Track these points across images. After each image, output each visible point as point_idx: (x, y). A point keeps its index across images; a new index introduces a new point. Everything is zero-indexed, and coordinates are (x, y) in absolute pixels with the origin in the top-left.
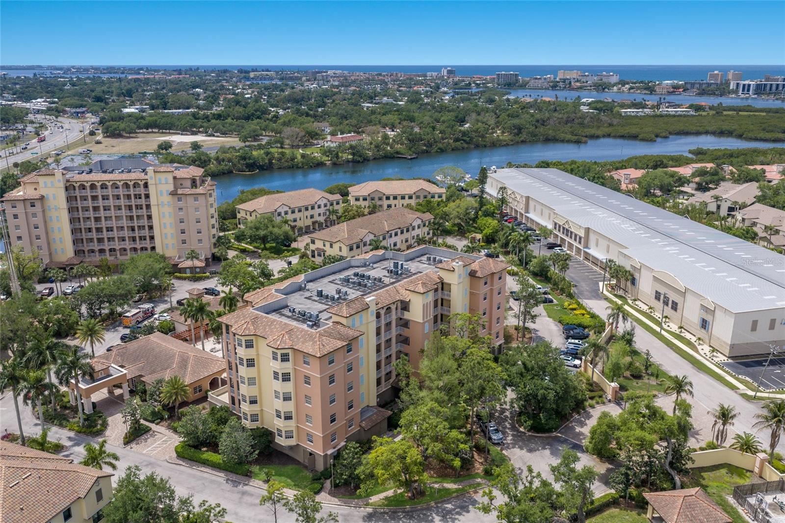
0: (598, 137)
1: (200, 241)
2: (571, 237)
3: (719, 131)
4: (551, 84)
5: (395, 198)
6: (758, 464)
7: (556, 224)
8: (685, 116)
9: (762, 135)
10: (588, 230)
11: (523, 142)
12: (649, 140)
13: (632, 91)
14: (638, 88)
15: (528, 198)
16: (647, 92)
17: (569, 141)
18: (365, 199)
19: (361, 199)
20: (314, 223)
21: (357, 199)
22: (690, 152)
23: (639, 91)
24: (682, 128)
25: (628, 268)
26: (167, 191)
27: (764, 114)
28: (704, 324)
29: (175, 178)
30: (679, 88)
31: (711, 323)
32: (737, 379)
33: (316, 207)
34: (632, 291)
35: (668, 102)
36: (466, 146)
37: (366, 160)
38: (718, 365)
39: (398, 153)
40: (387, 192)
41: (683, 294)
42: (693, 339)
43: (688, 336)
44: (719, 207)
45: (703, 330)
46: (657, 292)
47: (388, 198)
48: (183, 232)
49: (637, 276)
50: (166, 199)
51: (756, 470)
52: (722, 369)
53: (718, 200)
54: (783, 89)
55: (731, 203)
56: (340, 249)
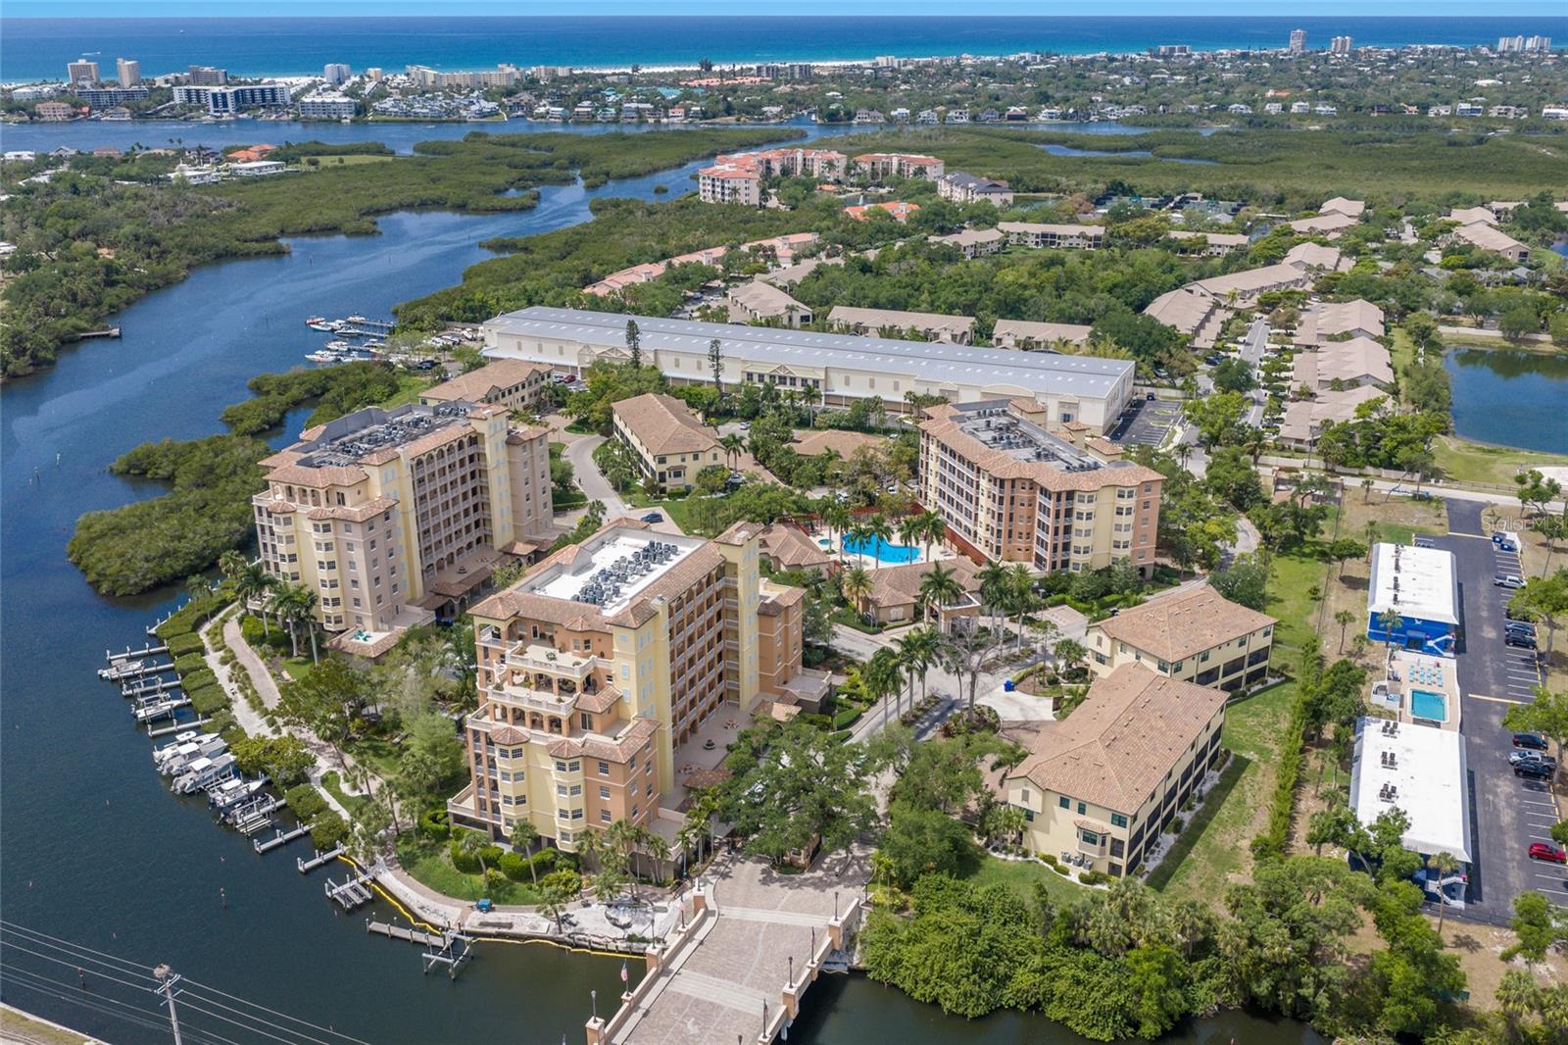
1: (545, 505)
2: (793, 384)
10: (830, 369)
15: (656, 351)
16: (17, 117)
25: (936, 393)
26: (502, 441)
30: (81, 106)
31: (1076, 414)
39: (77, 329)
41: (1032, 399)
48: (528, 498)
50: (502, 454)
53: (791, 308)
54: (274, 100)
55: (806, 310)
56: (715, 457)
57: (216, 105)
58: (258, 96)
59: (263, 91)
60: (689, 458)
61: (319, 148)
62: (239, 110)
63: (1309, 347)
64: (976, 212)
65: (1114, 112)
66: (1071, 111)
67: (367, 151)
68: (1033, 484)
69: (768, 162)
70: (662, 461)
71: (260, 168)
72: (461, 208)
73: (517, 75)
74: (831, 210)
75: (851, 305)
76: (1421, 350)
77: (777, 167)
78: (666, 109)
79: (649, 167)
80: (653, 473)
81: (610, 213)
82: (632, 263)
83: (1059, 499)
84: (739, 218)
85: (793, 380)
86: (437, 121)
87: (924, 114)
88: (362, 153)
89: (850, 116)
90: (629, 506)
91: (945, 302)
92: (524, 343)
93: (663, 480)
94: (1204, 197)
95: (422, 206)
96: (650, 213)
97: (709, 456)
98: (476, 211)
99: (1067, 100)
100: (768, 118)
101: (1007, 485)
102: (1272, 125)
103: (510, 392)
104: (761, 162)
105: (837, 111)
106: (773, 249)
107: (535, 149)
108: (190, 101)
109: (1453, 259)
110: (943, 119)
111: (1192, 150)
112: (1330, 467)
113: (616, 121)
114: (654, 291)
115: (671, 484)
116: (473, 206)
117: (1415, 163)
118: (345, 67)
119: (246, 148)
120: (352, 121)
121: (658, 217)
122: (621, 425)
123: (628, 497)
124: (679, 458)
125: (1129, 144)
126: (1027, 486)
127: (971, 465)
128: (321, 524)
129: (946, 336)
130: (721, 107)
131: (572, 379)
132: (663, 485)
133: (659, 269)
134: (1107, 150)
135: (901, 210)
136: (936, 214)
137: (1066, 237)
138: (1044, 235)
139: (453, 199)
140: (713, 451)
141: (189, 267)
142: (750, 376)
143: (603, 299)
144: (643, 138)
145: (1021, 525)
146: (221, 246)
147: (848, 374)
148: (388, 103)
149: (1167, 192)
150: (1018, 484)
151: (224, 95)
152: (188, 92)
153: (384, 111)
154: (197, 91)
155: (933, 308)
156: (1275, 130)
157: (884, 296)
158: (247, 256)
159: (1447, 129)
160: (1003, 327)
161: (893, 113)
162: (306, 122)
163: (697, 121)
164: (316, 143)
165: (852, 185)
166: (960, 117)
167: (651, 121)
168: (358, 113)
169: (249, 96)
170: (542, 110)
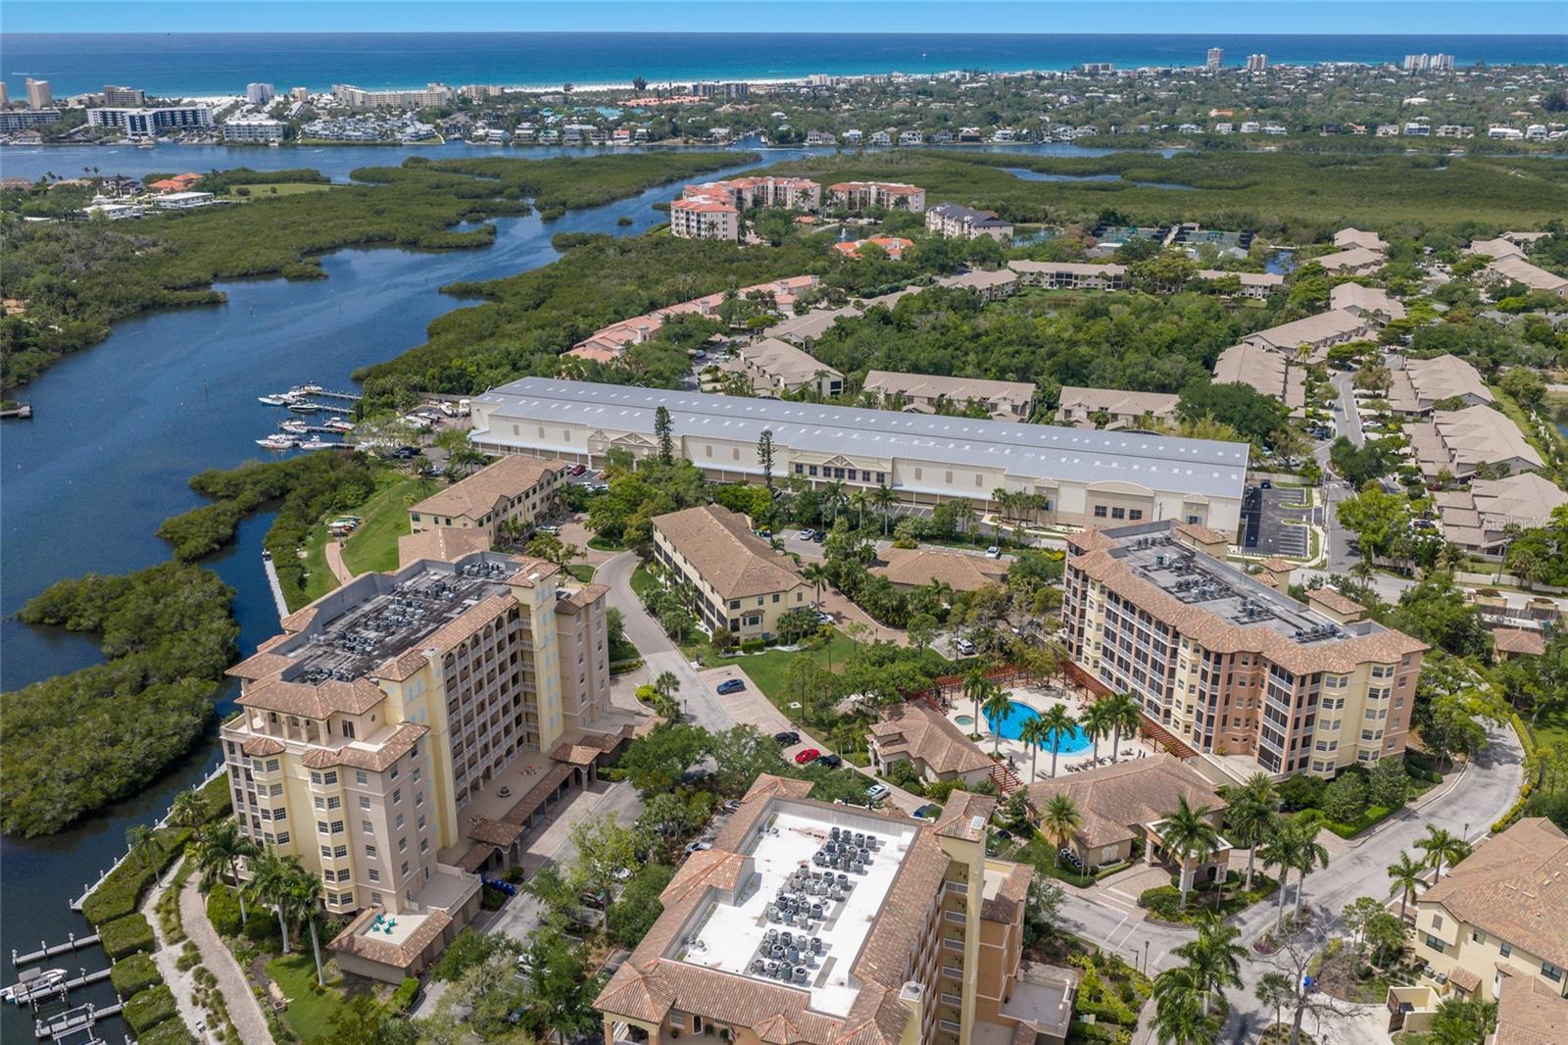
1: (602, 683)
2: (852, 478)
10: (898, 461)
15: (683, 437)
25: (1031, 492)
26: (550, 611)
31: (1203, 517)
35: (121, 178)
41: (1149, 499)
44: (820, 385)
46: (1097, 507)
48: (582, 679)
49: (1050, 497)
50: (550, 628)
53: (821, 374)
54: (196, 122)
55: (836, 375)
56: (800, 597)
57: (134, 127)
58: (178, 118)
59: (183, 113)
60: (768, 600)
61: (249, 176)
62: (159, 133)
63: (1410, 413)
64: (978, 248)
65: (1067, 133)
66: (1025, 131)
67: (300, 178)
68: (1258, 659)
69: (740, 191)
70: (735, 605)
71: (186, 200)
72: (412, 244)
74: (819, 247)
75: (886, 369)
76: (1533, 416)
77: (748, 196)
78: (611, 131)
79: (607, 197)
80: (721, 618)
81: (579, 252)
82: (620, 316)
83: (1302, 684)
84: (723, 257)
85: (852, 474)
86: (369, 145)
87: (876, 136)
88: (295, 181)
89: (801, 137)
90: (695, 664)
91: (995, 365)
92: (522, 426)
93: (735, 628)
94: (1202, 227)
95: (368, 242)
96: (624, 251)
97: (793, 595)
98: (429, 248)
99: (1017, 120)
100: (717, 140)
101: (1225, 661)
102: (1229, 146)
103: (520, 501)
104: (732, 192)
105: (788, 132)
106: (772, 295)
107: (480, 175)
108: (106, 123)
109: (1511, 301)
110: (896, 141)
111: (1163, 173)
112: (1525, 583)
113: (559, 143)
114: (659, 354)
115: (745, 633)
116: (425, 243)
117: (1396, 188)
118: (268, 87)
119: (169, 177)
120: (281, 145)
121: (633, 254)
122: (667, 547)
123: (691, 650)
124: (756, 600)
125: (1096, 168)
126: (1251, 661)
127: (1162, 626)
128: (322, 773)
130: (667, 128)
131: (582, 470)
132: (735, 634)
133: (654, 321)
134: (1075, 174)
135: (896, 246)
136: (938, 252)
137: (1084, 278)
138: (1059, 275)
139: (402, 236)
140: (797, 591)
141: (111, 322)
142: (799, 468)
143: (605, 367)
144: (592, 162)
145: (1239, 709)
146: (148, 296)
147: (919, 467)
148: (317, 126)
149: (1162, 222)
150: (1238, 659)
151: (142, 118)
152: (104, 114)
153: (315, 134)
154: (114, 113)
155: (983, 372)
156: (1233, 151)
157: (925, 357)
158: (177, 306)
159: (1401, 149)
160: (1071, 397)
161: (845, 135)
162: (232, 146)
163: (644, 143)
164: (245, 170)
165: (829, 216)
166: (913, 139)
167: (595, 143)
168: (286, 136)
169: (168, 118)
170: (481, 132)
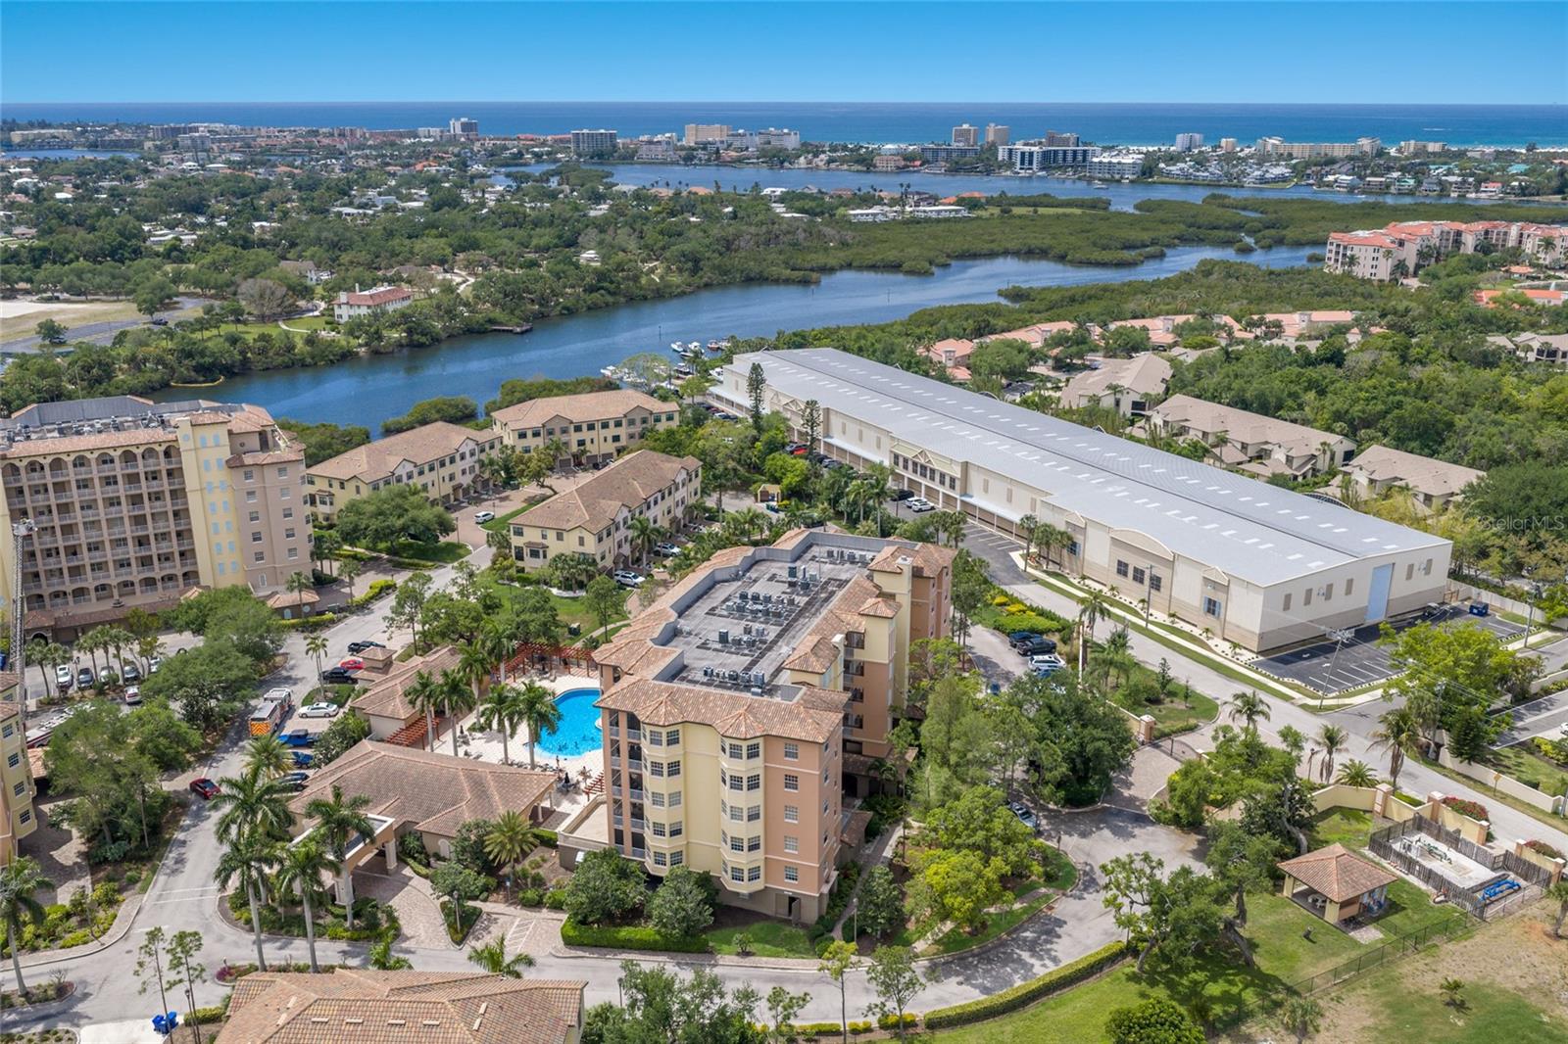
0: (832, 270)
1: (292, 551)
2: (932, 479)
3: (1025, 249)
4: (683, 153)
5: (591, 427)
6: (1379, 799)
7: (896, 457)
8: (956, 220)
9: (1097, 255)
10: (966, 466)
11: (707, 286)
12: (922, 274)
13: (833, 166)
14: (843, 161)
15: (828, 412)
16: (860, 168)
17: (787, 282)
18: (536, 434)
19: (529, 434)
20: (456, 489)
21: (522, 435)
22: (1000, 293)
23: (845, 167)
24: (966, 247)
25: (1062, 527)
26: (219, 460)
27: (1078, 211)
28: (1212, 607)
29: (230, 433)
30: (914, 160)
31: (1223, 605)
32: (1283, 684)
33: (458, 458)
34: (1070, 562)
35: (918, 193)
36: (610, 299)
37: (436, 340)
38: (1248, 666)
39: (491, 321)
40: (576, 418)
41: (1170, 564)
42: (1196, 632)
43: (1187, 628)
44: (1118, 403)
45: (1210, 617)
46: (1120, 563)
47: (578, 429)
48: (257, 537)
49: (1078, 538)
50: (219, 476)
51: (1378, 808)
52: (1256, 672)
54: (1084, 160)
55: (1137, 393)
56: (582, 541)
57: (1022, 163)
58: (1069, 158)
60: (552, 535)
70: (519, 532)
73: (1367, 149)
85: (933, 474)
93: (519, 557)
97: (575, 538)
108: (1010, 157)
118: (1197, 137)
120: (1132, 182)
124: (538, 532)
129: (1279, 456)
130: (1555, 183)
132: (518, 563)
140: (576, 534)
141: (702, 285)
147: (986, 477)
151: (1031, 154)
152: (1010, 151)
157: (1251, 390)
158: (777, 282)
163: (1512, 198)
168: (1144, 174)
169: (1061, 156)
170: (1331, 178)
